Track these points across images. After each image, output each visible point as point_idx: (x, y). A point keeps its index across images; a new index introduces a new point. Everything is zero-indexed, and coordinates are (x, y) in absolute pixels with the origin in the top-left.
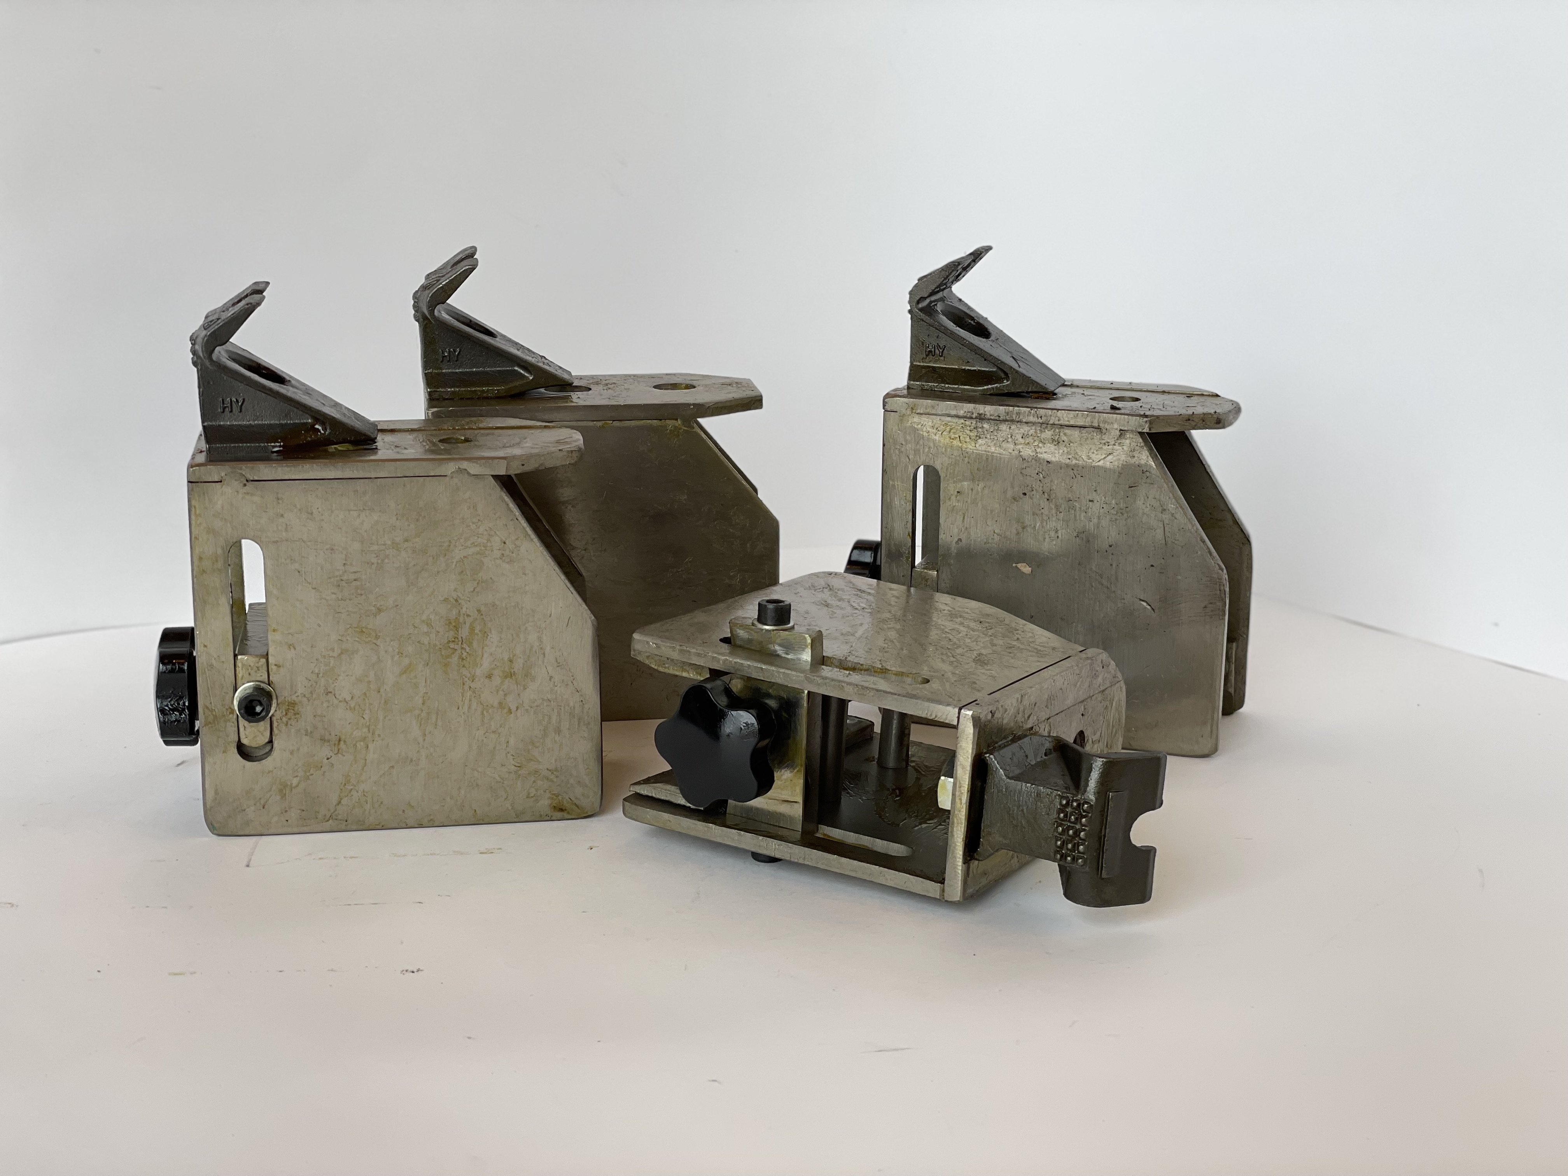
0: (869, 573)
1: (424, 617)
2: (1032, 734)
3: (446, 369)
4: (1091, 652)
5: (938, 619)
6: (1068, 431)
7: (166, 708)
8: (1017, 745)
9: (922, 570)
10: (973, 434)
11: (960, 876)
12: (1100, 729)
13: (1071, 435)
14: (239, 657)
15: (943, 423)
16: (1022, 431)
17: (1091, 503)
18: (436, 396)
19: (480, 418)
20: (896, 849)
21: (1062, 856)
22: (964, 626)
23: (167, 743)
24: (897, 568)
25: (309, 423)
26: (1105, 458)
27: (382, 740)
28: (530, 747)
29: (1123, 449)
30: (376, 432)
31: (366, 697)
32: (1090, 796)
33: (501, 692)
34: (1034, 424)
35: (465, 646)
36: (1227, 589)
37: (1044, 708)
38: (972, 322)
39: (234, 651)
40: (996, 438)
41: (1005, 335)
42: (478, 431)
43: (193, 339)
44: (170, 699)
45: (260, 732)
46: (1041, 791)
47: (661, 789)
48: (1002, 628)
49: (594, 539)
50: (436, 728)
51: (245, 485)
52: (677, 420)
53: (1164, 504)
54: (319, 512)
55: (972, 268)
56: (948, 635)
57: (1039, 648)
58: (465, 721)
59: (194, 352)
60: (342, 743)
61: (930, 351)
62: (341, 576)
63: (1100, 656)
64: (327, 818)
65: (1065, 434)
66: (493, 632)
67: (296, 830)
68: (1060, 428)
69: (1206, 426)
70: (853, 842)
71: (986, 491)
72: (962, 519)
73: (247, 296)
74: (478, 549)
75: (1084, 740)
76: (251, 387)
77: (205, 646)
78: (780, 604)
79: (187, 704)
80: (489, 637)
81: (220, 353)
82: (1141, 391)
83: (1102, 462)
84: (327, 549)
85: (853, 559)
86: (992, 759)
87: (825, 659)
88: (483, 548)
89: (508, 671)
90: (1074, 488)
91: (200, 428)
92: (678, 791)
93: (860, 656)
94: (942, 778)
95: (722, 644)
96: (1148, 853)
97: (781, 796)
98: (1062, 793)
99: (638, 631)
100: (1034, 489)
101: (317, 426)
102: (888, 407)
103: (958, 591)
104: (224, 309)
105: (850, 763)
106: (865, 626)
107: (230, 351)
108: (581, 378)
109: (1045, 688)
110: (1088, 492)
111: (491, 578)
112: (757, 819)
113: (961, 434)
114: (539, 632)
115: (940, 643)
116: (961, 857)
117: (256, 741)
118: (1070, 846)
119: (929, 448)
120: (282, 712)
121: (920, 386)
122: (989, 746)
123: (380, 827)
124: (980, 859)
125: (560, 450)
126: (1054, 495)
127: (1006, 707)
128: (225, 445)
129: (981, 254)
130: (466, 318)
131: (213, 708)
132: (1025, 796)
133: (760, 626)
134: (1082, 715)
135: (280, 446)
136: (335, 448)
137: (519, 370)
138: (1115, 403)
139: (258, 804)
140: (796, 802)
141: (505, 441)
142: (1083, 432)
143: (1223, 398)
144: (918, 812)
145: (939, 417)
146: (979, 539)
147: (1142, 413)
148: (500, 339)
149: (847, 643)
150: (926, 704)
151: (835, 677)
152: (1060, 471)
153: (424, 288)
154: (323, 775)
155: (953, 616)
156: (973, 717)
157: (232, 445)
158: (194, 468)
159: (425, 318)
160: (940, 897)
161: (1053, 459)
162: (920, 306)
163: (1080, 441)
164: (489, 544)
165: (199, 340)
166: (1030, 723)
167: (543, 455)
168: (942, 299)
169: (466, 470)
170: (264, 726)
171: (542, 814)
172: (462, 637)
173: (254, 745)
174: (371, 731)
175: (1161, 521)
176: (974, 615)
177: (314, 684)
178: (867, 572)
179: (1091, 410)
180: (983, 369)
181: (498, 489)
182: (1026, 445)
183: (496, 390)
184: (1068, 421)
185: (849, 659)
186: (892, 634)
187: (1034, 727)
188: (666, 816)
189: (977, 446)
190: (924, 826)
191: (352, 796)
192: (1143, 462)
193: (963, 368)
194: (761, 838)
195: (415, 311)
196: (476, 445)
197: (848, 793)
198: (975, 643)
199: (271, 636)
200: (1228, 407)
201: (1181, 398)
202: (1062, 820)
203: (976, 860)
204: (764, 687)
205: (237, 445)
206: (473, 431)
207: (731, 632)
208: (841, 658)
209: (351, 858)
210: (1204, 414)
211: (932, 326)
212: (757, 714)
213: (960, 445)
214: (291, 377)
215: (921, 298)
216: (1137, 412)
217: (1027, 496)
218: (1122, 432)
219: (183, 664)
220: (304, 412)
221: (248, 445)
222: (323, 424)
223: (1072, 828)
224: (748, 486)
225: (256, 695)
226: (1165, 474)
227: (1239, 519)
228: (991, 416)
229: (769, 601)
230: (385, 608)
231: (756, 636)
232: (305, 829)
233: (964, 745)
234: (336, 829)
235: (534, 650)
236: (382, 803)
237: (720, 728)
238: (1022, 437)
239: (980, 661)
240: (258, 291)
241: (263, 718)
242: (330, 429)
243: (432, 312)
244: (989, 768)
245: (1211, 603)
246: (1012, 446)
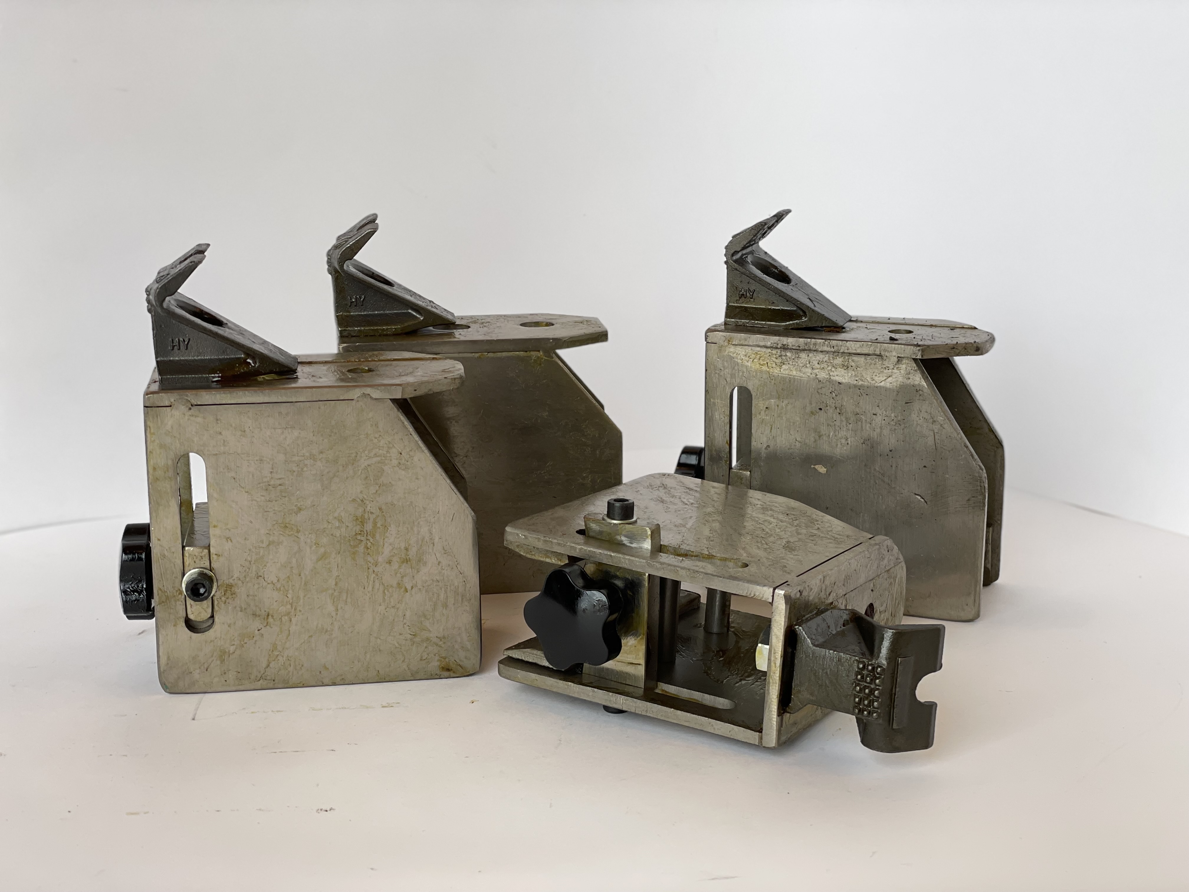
0: (695, 473)
1: (336, 515)
2: (832, 608)
3: (354, 312)
4: (879, 538)
5: (753, 512)
6: (855, 358)
7: (128, 590)
8: (821, 617)
9: (738, 471)
10: (779, 361)
11: (775, 726)
12: (886, 601)
13: (858, 362)
14: (187, 548)
15: (754, 352)
16: (818, 358)
17: (874, 416)
18: (345, 334)
19: (381, 352)
20: (721, 703)
21: (859, 711)
22: (774, 518)
23: (129, 618)
24: (717, 469)
25: (242, 358)
26: (885, 379)
27: (302, 614)
28: (423, 619)
29: (900, 372)
30: (297, 364)
31: (290, 579)
32: (882, 661)
33: (398, 575)
34: (827, 352)
35: (369, 537)
36: (987, 486)
37: (842, 586)
38: (776, 271)
39: (183, 542)
40: (797, 364)
41: (802, 281)
42: (379, 363)
43: (148, 291)
44: (131, 583)
45: (203, 609)
46: (841, 656)
47: (530, 653)
48: (805, 519)
49: (473, 448)
50: (346, 604)
51: (190, 409)
52: (539, 351)
53: (934, 417)
54: (250, 430)
55: (775, 227)
56: (762, 526)
57: (836, 536)
58: (370, 598)
59: (148, 301)
60: (270, 617)
61: (743, 295)
62: (268, 482)
63: (886, 542)
64: (258, 679)
65: (853, 361)
66: (392, 526)
67: (234, 689)
68: (849, 356)
69: (968, 353)
70: (686, 696)
71: (789, 407)
72: (770, 430)
73: (191, 255)
74: (379, 459)
75: (873, 611)
76: (195, 329)
77: (159, 540)
78: (626, 503)
79: (145, 586)
80: (388, 531)
81: (170, 302)
82: (913, 325)
83: (883, 383)
84: (257, 460)
85: (681, 461)
86: (801, 630)
87: (662, 547)
88: (383, 458)
89: (404, 557)
90: (861, 404)
91: (154, 364)
92: (543, 655)
93: (689, 545)
94: (760, 645)
95: (578, 535)
96: (930, 708)
97: (627, 659)
98: (859, 658)
99: (509, 525)
100: (828, 405)
101: (248, 360)
102: (709, 340)
103: (767, 488)
104: (173, 266)
105: (682, 629)
106: (693, 520)
107: (179, 300)
108: (462, 318)
109: (842, 569)
110: (872, 407)
111: (390, 483)
112: (607, 678)
113: (768, 361)
114: (429, 526)
115: (755, 532)
116: (776, 711)
117: (200, 616)
118: (866, 702)
119: (743, 372)
120: (221, 593)
121: (735, 323)
122: (798, 619)
123: (301, 685)
124: (792, 712)
125: (445, 378)
126: (844, 410)
127: (811, 587)
128: (174, 376)
129: (782, 216)
130: (369, 270)
131: (165, 590)
132: (828, 661)
133: (609, 521)
134: (872, 590)
135: (219, 377)
136: (263, 378)
137: (412, 312)
138: (893, 335)
139: (202, 668)
140: (639, 664)
141: (401, 370)
142: (869, 359)
143: (980, 330)
144: (738, 670)
145: (750, 348)
146: (784, 446)
147: (916, 343)
148: (397, 287)
149: (679, 533)
150: (746, 585)
151: (670, 562)
152: (849, 390)
153: (336, 247)
154: (255, 643)
155: (765, 509)
156: (785, 596)
157: (180, 376)
158: (149, 396)
159: (336, 271)
160: (759, 743)
161: (844, 381)
162: (734, 258)
163: (865, 366)
164: (388, 455)
165: (153, 291)
166: (831, 599)
167: (431, 382)
168: (752, 253)
169: (369, 395)
170: (207, 603)
171: (433, 673)
172: (367, 531)
173: (198, 619)
174: (293, 608)
175: (932, 430)
176: (781, 508)
177: (247, 570)
178: (693, 472)
179: (874, 341)
180: (785, 308)
181: (396, 410)
182: (822, 369)
183: (393, 329)
184: (856, 350)
185: (682, 547)
186: (716, 525)
187: (834, 602)
188: (533, 676)
189: (782, 370)
190: (743, 682)
191: (279, 660)
192: (917, 383)
193: (770, 307)
194: (611, 694)
195: (329, 266)
196: (377, 374)
197: (681, 655)
198: (783, 532)
199: (212, 531)
200: (984, 338)
201: (946, 331)
202: (859, 681)
203: (788, 712)
204: (612, 570)
205: (184, 376)
206: (375, 362)
207: (586, 525)
208: (675, 546)
209: (278, 711)
210: (966, 343)
211: (745, 274)
212: (608, 594)
213: (768, 370)
214: (228, 320)
215: (736, 251)
216: (912, 342)
217: (822, 411)
218: (900, 359)
219: (141, 554)
220: (238, 349)
221: (193, 376)
222: (253, 358)
223: (868, 687)
224: (597, 404)
225: (200, 579)
226: (935, 391)
227: (993, 428)
228: (792, 346)
229: (616, 500)
230: (304, 507)
231: (605, 529)
232: (241, 688)
233: (778, 619)
234: (265, 687)
235: (425, 540)
236: (302, 666)
237: (577, 605)
238: (818, 363)
239: (789, 547)
240: (200, 251)
241: (206, 598)
242: (259, 362)
243: (342, 267)
244: (798, 638)
245: (973, 497)
246: (810, 370)
